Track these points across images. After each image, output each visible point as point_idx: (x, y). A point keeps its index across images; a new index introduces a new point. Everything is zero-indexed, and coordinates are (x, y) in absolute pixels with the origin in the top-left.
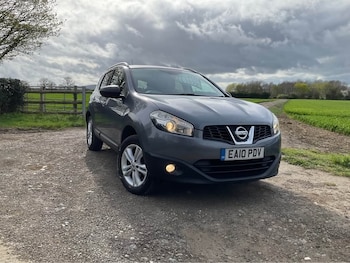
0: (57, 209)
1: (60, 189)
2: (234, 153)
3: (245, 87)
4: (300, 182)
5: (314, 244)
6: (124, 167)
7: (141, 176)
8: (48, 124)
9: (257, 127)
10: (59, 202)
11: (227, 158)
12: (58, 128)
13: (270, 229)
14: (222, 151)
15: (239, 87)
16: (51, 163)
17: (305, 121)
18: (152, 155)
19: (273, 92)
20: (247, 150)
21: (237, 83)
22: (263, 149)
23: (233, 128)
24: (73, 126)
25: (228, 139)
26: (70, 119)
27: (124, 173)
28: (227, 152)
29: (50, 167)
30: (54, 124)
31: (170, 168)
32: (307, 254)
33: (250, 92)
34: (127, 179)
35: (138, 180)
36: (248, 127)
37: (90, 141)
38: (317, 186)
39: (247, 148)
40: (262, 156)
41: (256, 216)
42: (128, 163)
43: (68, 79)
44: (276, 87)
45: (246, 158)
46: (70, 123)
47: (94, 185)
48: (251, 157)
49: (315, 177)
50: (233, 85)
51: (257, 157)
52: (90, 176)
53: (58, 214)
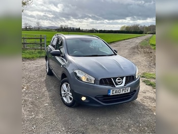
0: (31, 117)
1: (32, 103)
2: (115, 91)
3: (130, 28)
4: (150, 98)
6: (63, 92)
7: (71, 99)
8: (28, 56)
9: (127, 77)
10: (31, 111)
11: (111, 94)
12: (32, 59)
13: (130, 130)
14: (109, 91)
15: (127, 28)
16: (28, 84)
18: (75, 91)
19: (145, 30)
20: (121, 90)
21: (126, 25)
22: (129, 88)
23: (115, 79)
24: (40, 57)
25: (112, 85)
26: (39, 52)
27: (63, 95)
28: (111, 91)
29: (28, 88)
30: (30, 56)
31: (84, 99)
33: (133, 30)
34: (64, 98)
35: (69, 100)
36: (122, 78)
37: (48, 70)
39: (121, 88)
40: (129, 91)
41: (124, 121)
42: (65, 91)
43: (38, 23)
44: (146, 28)
45: (121, 93)
46: (39, 55)
47: (48, 101)
48: (124, 92)
50: (124, 27)
51: (127, 92)
52: (47, 93)
53: (31, 120)
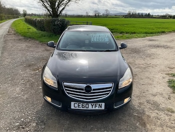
43: (107, 10)
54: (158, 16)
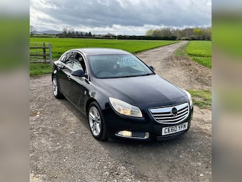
0: (57, 148)
3: (159, 32)
5: (205, 165)
13: (181, 156)
15: (155, 32)
16: (41, 109)
17: (201, 63)
19: (178, 36)
26: (42, 67)
29: (42, 113)
32: (201, 172)
33: (163, 36)
38: (207, 123)
44: (180, 32)
46: (43, 71)
47: (74, 128)
49: (206, 115)
50: (151, 30)
54: (100, 35)
